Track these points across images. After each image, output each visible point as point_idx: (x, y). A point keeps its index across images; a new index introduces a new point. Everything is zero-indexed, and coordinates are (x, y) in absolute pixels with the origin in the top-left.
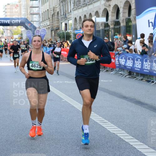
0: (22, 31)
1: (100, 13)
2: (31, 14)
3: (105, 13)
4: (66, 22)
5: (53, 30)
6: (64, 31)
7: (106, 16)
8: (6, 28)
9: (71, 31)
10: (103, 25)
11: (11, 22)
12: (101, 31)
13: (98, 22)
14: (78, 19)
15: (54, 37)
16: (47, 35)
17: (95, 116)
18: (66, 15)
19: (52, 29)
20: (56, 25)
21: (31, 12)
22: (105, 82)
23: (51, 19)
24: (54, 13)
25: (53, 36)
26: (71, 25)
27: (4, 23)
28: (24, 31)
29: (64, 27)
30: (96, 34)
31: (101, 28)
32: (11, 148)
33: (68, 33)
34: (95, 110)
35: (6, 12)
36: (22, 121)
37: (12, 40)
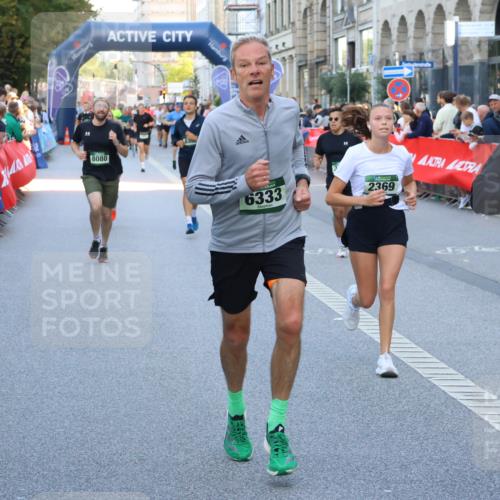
0: (195, 70)
1: (475, 5)
2: (230, 10)
3: (493, 5)
4: (353, 36)
5: (306, 65)
6: (344, 69)
7: (494, 15)
8: (141, 59)
9: (368, 70)
10: (485, 47)
11: (159, 39)
12: (477, 70)
13: (468, 38)
14: (394, 25)
15: (308, 89)
16: (284, 82)
17: (449, 377)
18: (351, 10)
19: (303, 63)
20: (317, 46)
21: (230, 3)
22: (488, 253)
23: (299, 25)
24: (312, 5)
25: (306, 85)
26: (370, 48)
27: (136, 40)
28: (204, 67)
29: (346, 54)
30: (459, 79)
31: (477, 58)
32: (155, 485)
33: (359, 75)
34: (451, 355)
35: (143, 3)
36: (192, 391)
37: (162, 101)
